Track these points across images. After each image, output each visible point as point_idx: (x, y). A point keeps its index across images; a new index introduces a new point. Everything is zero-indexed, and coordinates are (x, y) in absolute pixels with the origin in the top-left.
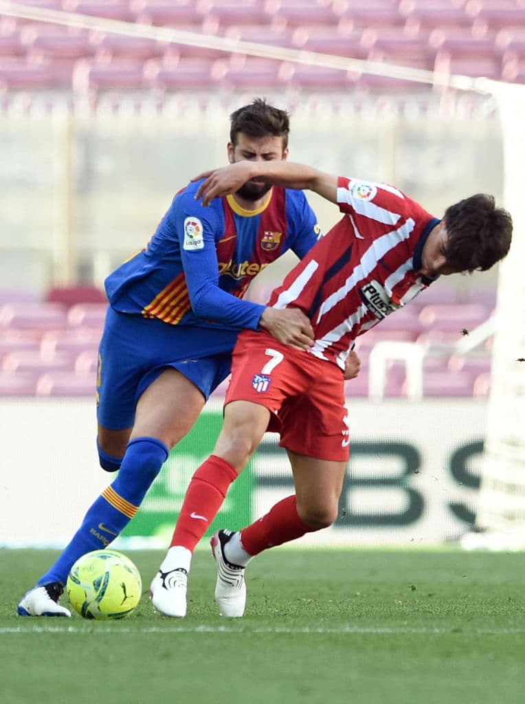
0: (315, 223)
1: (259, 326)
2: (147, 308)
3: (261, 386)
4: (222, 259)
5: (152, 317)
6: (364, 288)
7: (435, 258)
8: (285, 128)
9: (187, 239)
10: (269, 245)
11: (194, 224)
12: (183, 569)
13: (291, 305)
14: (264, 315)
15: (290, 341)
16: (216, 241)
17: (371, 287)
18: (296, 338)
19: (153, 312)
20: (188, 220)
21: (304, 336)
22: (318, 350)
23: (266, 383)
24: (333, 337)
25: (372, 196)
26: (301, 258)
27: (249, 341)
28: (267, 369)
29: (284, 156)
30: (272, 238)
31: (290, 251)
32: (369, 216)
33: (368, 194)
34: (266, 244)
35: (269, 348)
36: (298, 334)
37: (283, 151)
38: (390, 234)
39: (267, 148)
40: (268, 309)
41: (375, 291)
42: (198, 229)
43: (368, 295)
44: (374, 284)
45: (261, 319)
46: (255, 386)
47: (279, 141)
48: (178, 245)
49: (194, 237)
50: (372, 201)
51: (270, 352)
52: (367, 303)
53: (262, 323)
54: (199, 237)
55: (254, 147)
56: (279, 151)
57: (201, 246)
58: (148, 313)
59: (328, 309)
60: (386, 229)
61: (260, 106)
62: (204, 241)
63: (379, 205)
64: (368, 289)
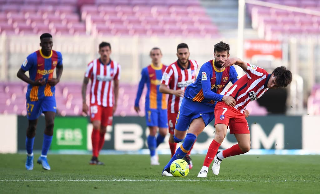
0: (237, 76)
1: (222, 100)
2: (194, 98)
3: (222, 118)
4: (212, 83)
5: (195, 101)
6: (250, 93)
7: (271, 84)
8: (228, 49)
9: (202, 77)
10: (225, 80)
11: (204, 73)
12: (205, 171)
13: (230, 95)
14: (223, 97)
15: (230, 104)
16: (211, 78)
17: (252, 92)
18: (231, 103)
19: (195, 100)
20: (203, 72)
21: (233, 103)
22: (236, 107)
23: (223, 117)
24: (240, 105)
25: (256, 69)
26: (233, 84)
27: (219, 105)
28: (223, 113)
29: (228, 56)
30: (225, 78)
31: (230, 82)
32: (255, 74)
33: (255, 68)
34: (224, 80)
35: (223, 107)
36: (232, 102)
37: (228, 55)
38: (260, 78)
39: (223, 54)
40: (224, 96)
41: (253, 93)
42: (205, 75)
43: (251, 94)
44: (253, 92)
45: (222, 98)
46: (221, 119)
47: (226, 52)
48: (200, 80)
49: (204, 77)
50: (256, 70)
51: (224, 108)
52: (250, 96)
53: (223, 99)
54: (206, 77)
55: (219, 53)
56: (226, 55)
57: (206, 79)
58: (194, 100)
59: (240, 98)
60: (259, 77)
61: (221, 43)
62: (207, 78)
63: (258, 71)
64: (251, 93)
